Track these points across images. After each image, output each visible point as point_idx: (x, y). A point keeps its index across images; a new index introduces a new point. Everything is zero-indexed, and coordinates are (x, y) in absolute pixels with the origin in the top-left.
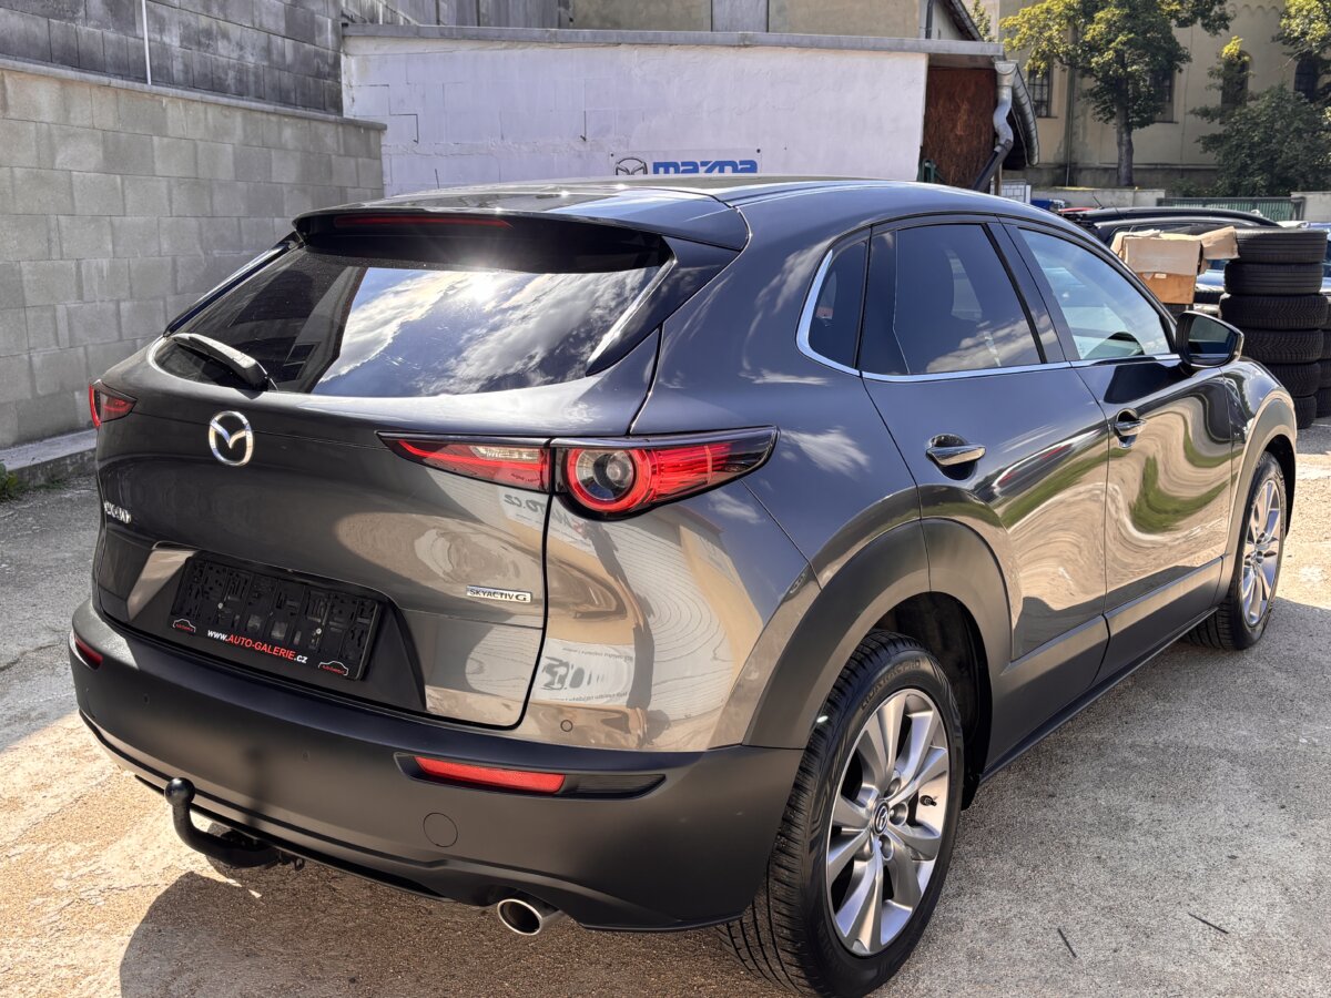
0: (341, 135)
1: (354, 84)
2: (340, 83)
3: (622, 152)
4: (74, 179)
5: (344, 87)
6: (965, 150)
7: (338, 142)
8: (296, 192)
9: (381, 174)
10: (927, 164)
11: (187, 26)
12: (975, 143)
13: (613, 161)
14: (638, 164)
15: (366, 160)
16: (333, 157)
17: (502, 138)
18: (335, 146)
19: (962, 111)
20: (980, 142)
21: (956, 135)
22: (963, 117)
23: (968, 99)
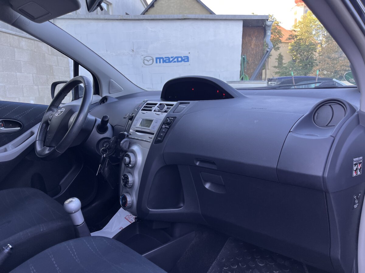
3: (145, 54)
6: (254, 52)
8: (28, 64)
9: (68, 63)
10: (244, 56)
12: (258, 50)
13: (142, 57)
14: (150, 58)
17: (107, 51)
19: (253, 40)
20: (259, 50)
21: (252, 48)
22: (254, 41)
23: (255, 36)
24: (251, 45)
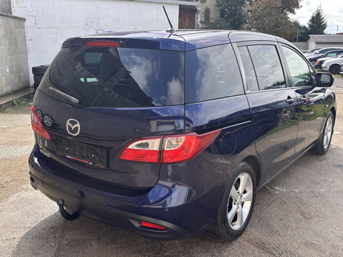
0: (14, 21)
1: (14, 6)
2: (11, 6)
3: (98, 28)
5: (12, 7)
7: (14, 24)
8: (4, 38)
9: (25, 33)
13: (95, 31)
14: (102, 32)
15: (21, 29)
16: (13, 28)
17: (62, 24)
18: (13, 24)
20: (191, 28)
21: (186, 26)
22: (187, 21)
23: (188, 17)
24: (185, 24)
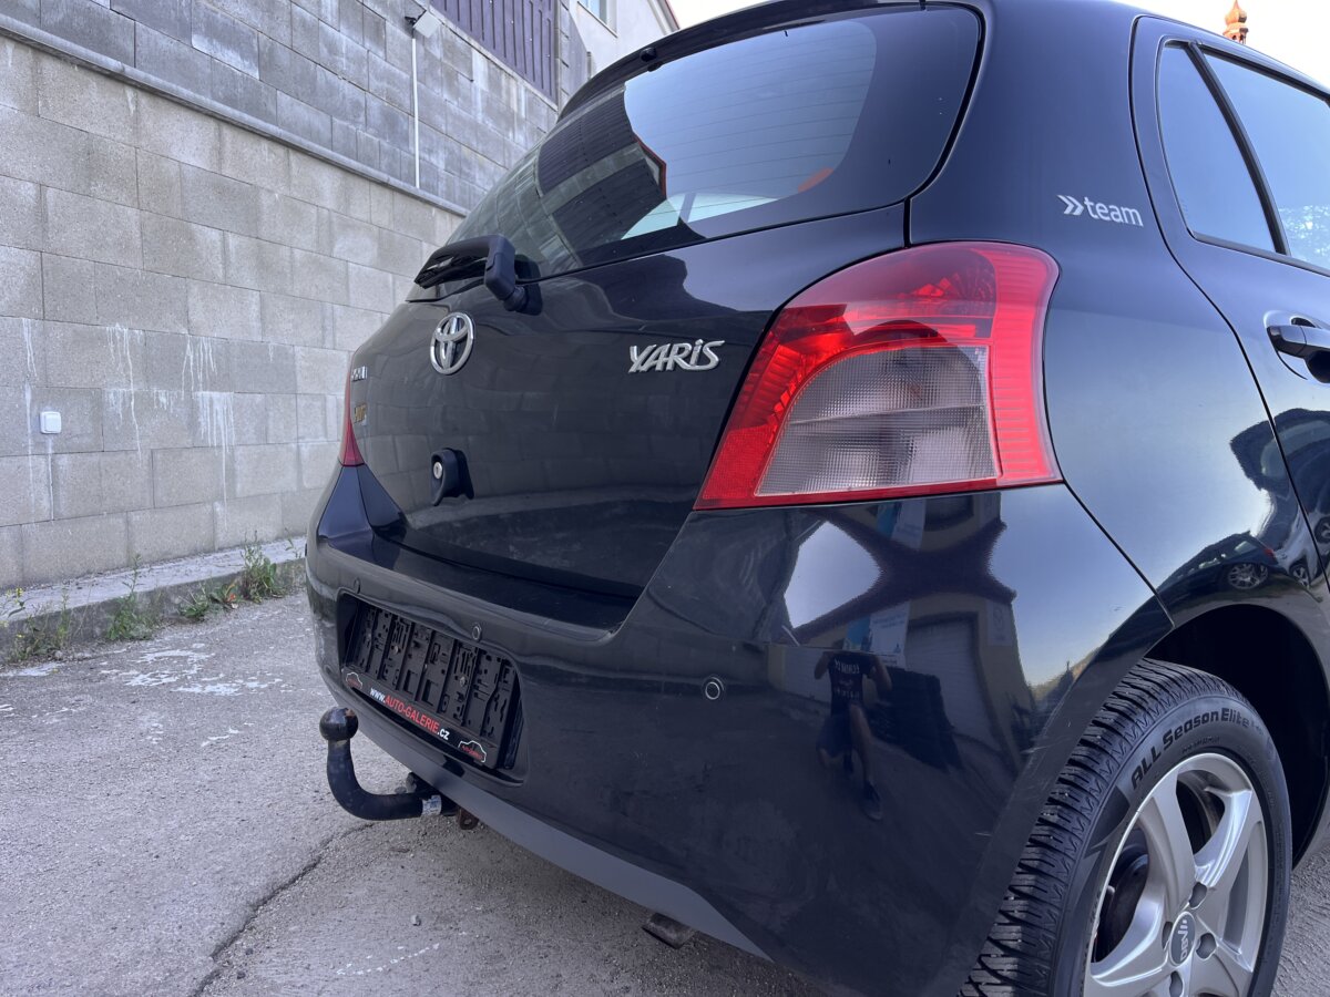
4: (350, 270)
11: (451, 152)
